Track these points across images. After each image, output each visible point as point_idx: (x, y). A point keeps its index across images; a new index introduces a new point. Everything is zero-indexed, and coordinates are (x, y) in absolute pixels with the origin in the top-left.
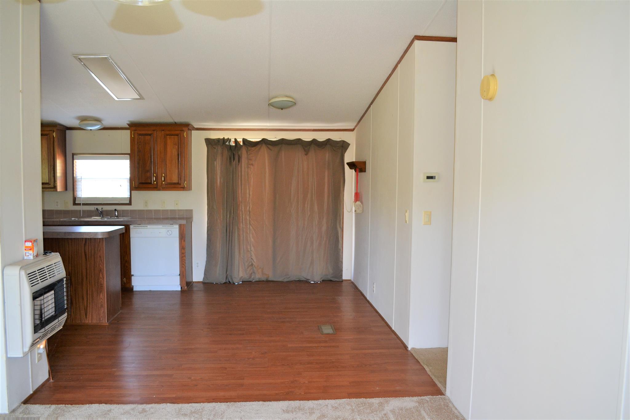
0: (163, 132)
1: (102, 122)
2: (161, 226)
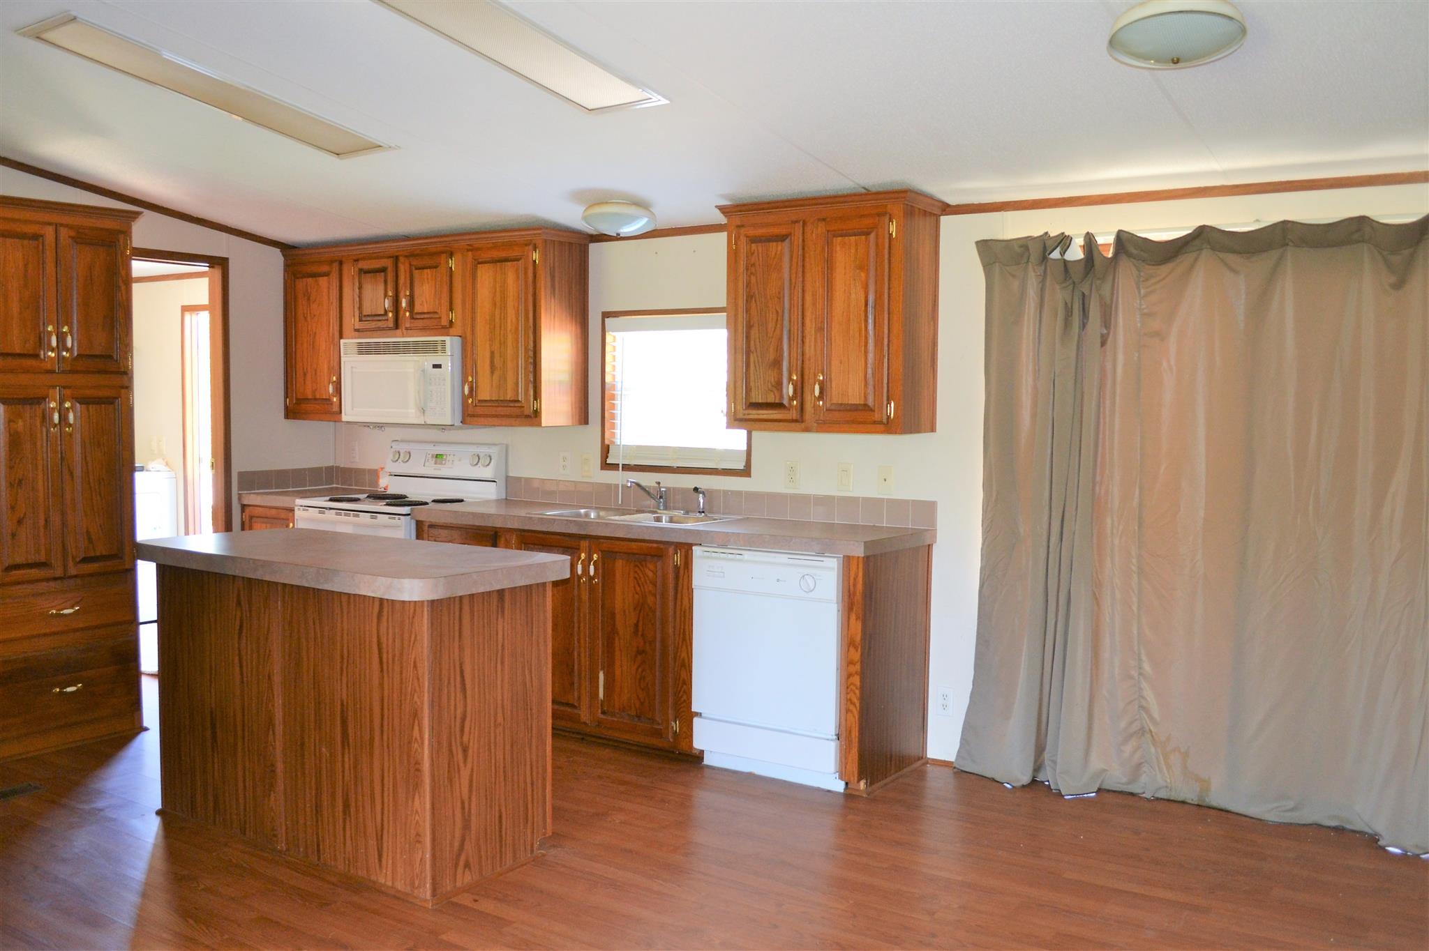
0: (821, 224)
1: (651, 209)
2: (783, 558)
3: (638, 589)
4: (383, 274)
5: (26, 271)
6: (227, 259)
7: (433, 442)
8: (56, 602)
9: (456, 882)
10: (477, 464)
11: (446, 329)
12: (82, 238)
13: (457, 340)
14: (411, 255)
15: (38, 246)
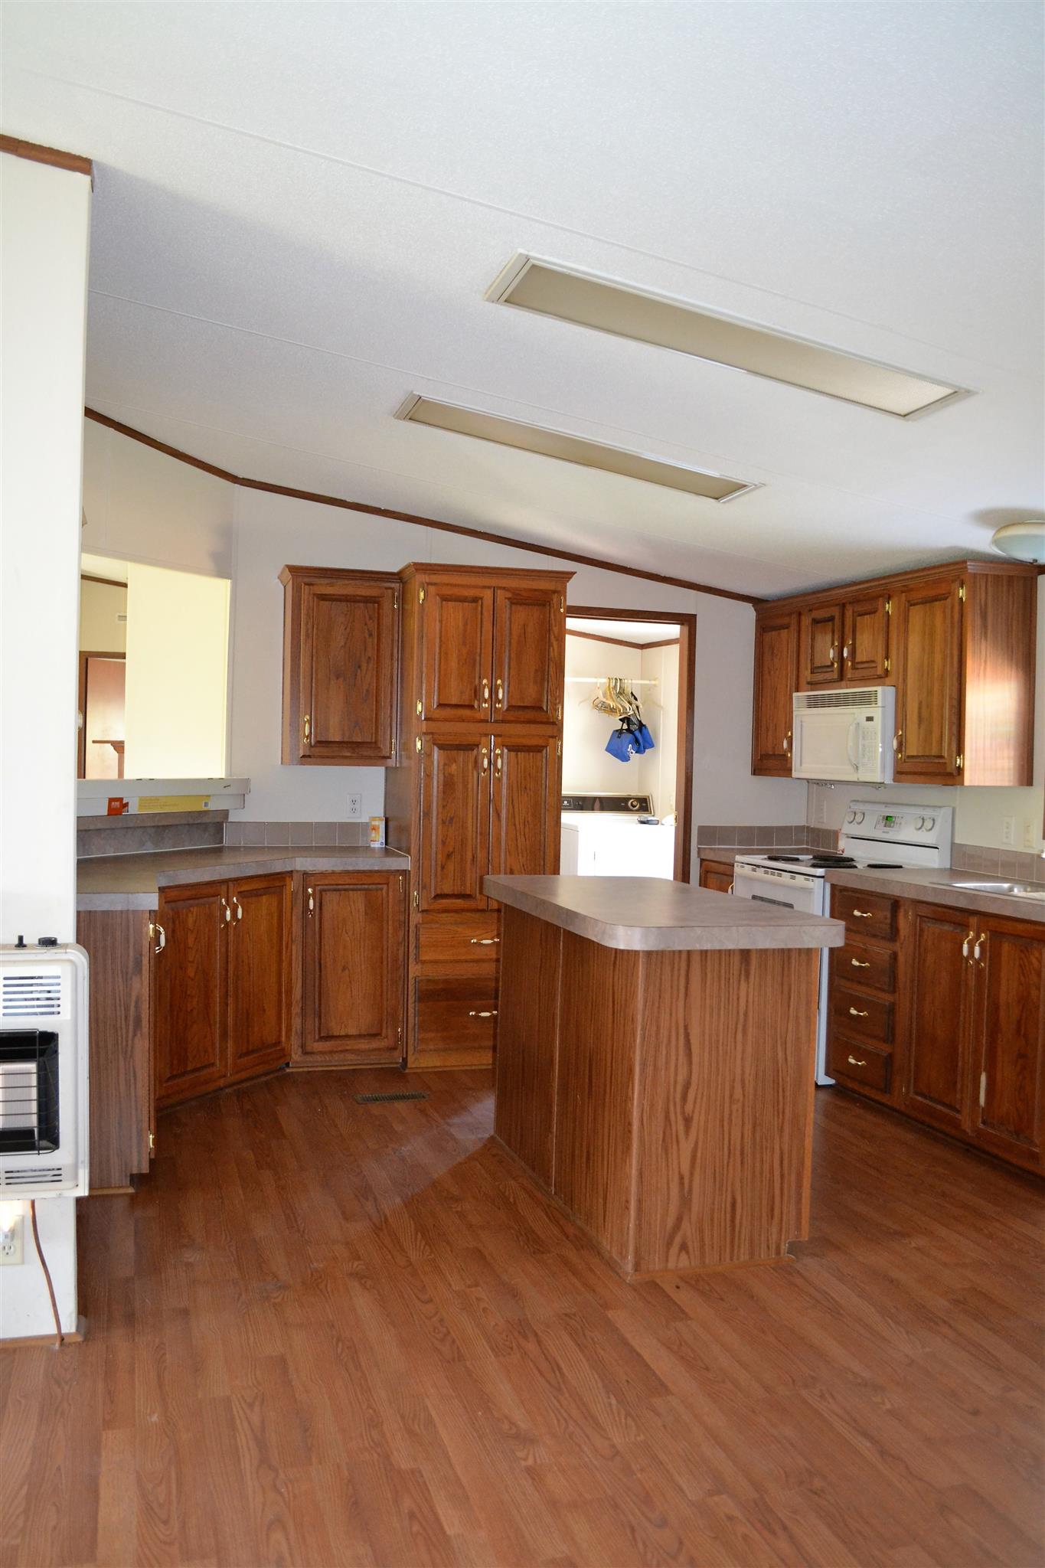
3: (1022, 978)
4: (830, 623)
5: (465, 631)
6: (695, 616)
7: (884, 803)
8: (478, 933)
9: (667, 1261)
10: (920, 828)
11: (883, 677)
12: (518, 599)
13: (892, 690)
14: (856, 601)
15: (476, 608)
